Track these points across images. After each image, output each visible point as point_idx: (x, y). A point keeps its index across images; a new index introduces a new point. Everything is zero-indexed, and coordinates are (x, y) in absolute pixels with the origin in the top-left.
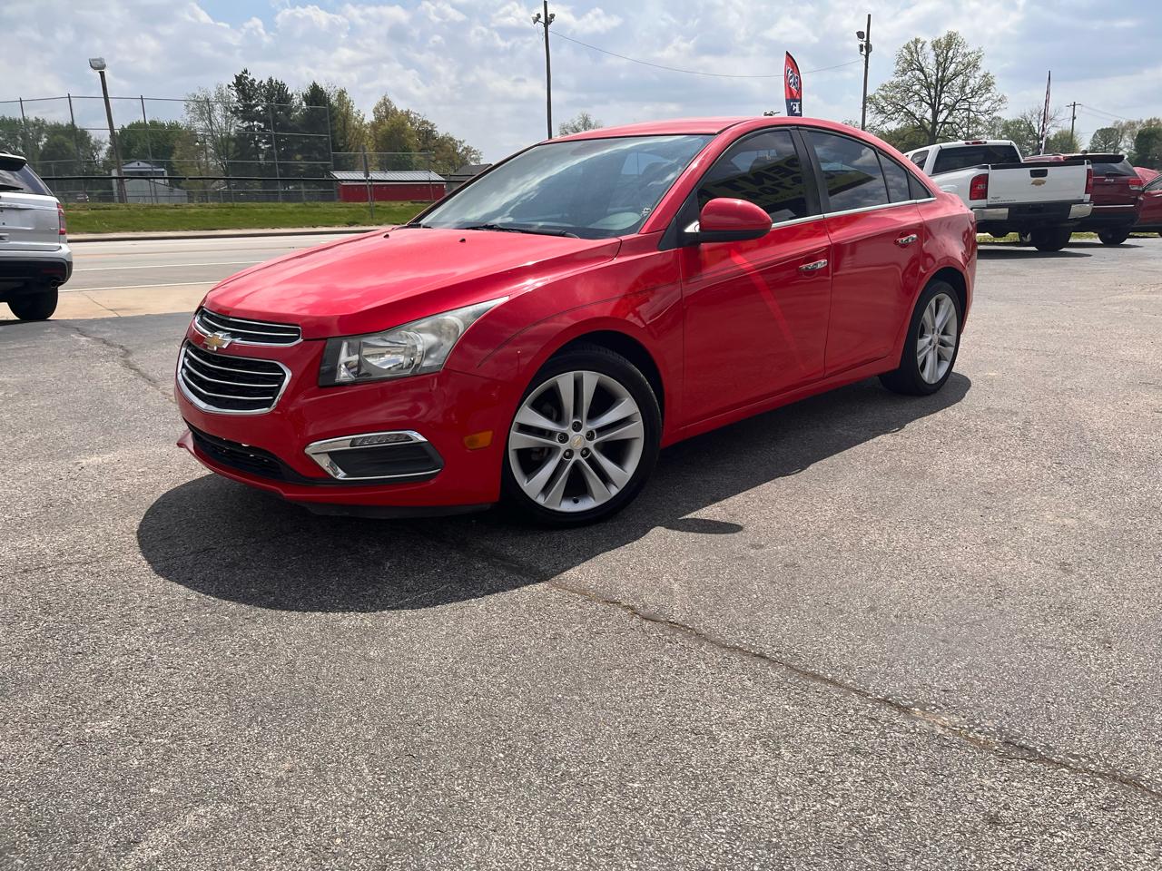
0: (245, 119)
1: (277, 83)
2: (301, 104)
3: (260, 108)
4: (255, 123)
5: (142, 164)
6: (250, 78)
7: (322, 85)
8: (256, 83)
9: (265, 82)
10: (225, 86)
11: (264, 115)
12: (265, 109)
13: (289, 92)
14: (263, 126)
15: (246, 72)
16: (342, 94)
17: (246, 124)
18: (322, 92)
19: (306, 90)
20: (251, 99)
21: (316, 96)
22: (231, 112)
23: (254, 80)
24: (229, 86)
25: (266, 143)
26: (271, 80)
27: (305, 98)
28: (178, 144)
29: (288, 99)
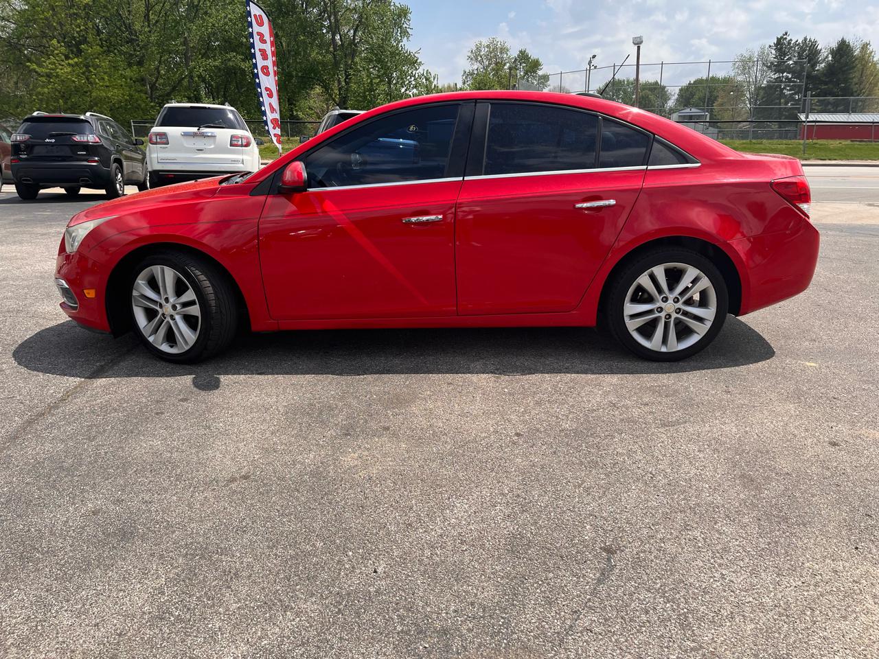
0: (776, 72)
1: (810, 41)
2: (827, 57)
3: (791, 62)
4: (785, 74)
5: (693, 110)
6: (789, 38)
7: (850, 39)
8: (792, 42)
9: (800, 41)
10: (767, 46)
11: (793, 67)
12: (795, 63)
13: (819, 48)
14: (790, 76)
15: (786, 34)
16: (865, 47)
17: (776, 76)
18: (848, 46)
19: (834, 45)
20: (785, 55)
21: (843, 50)
22: (767, 67)
23: (791, 40)
24: (770, 46)
25: (790, 90)
26: (805, 39)
27: (833, 52)
28: (721, 93)
29: (818, 52)
